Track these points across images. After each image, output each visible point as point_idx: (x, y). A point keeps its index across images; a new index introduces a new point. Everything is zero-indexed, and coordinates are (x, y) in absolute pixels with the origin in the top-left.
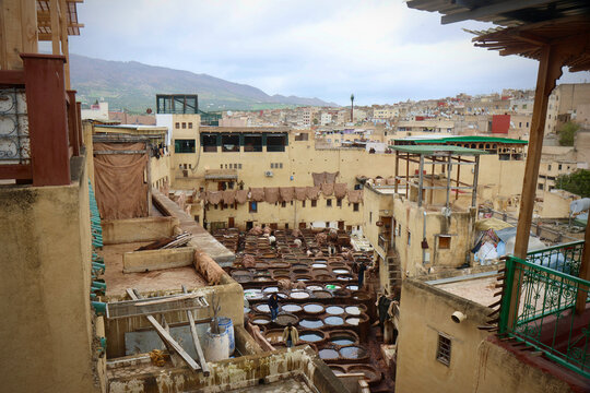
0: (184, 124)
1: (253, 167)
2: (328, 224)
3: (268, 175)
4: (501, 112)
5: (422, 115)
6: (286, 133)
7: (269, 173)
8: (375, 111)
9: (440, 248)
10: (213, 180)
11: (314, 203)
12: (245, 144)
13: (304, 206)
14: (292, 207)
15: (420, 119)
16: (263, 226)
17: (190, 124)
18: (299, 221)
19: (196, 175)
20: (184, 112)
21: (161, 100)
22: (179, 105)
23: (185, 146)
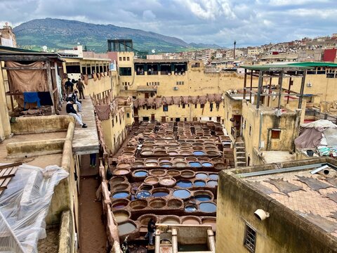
0: (124, 58)
1: (166, 84)
2: (210, 118)
3: (175, 89)
4: (331, 47)
5: (277, 51)
6: (186, 63)
7: (175, 88)
8: (249, 50)
9: (272, 137)
10: (142, 92)
11: (202, 106)
12: (161, 70)
13: (196, 107)
14: (189, 108)
15: (275, 53)
16: (172, 119)
17: (128, 58)
18: (193, 116)
19: (132, 89)
20: (126, 50)
21: (112, 44)
22: (122, 47)
23: (125, 71)
